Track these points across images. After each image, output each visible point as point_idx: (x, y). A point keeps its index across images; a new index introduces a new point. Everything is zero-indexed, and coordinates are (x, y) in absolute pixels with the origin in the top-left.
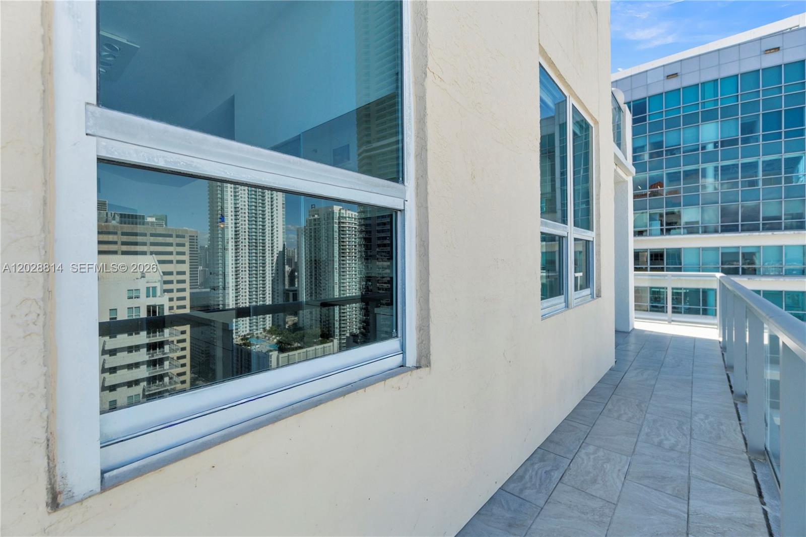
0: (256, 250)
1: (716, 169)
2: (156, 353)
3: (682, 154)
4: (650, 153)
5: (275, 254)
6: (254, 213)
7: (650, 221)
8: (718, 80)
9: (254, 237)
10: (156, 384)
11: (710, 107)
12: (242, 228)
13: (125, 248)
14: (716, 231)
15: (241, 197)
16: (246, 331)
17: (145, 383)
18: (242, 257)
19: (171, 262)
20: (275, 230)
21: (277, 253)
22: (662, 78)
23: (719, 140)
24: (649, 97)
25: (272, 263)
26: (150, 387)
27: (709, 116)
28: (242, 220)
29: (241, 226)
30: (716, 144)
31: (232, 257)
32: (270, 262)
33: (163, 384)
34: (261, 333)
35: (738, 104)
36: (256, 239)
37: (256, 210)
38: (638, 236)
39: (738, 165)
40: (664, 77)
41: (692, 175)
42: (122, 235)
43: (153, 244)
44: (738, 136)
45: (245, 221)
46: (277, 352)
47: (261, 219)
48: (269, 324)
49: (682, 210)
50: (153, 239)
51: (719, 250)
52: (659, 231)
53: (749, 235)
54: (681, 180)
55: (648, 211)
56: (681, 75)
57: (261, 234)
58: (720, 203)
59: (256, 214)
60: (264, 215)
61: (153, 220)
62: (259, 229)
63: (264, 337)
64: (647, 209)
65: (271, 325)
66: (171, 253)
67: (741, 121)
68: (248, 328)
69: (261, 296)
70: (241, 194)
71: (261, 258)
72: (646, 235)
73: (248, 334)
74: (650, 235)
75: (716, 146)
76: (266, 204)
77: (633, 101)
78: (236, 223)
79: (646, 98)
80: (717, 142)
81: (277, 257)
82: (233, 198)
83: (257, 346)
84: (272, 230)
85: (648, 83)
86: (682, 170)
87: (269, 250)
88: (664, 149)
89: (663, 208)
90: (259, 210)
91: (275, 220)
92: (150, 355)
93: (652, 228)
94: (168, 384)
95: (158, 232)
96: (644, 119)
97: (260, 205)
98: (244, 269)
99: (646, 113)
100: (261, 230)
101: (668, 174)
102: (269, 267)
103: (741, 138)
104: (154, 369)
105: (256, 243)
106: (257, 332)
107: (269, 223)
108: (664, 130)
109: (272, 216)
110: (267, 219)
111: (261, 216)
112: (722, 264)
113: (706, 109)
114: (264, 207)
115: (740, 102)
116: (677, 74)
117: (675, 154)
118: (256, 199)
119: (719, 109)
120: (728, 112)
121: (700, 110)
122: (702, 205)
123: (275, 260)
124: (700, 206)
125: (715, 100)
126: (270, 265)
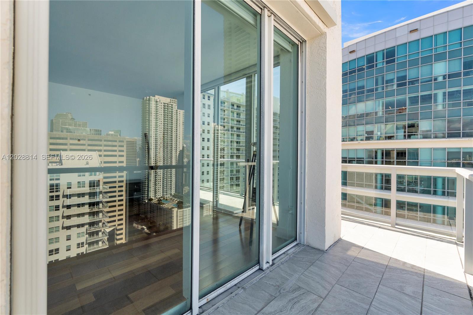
0: (167, 149)
1: (444, 94)
2: (95, 208)
3: (420, 84)
4: (397, 84)
5: (178, 151)
6: (166, 128)
7: (396, 129)
8: (447, 32)
9: (166, 142)
10: (95, 227)
11: (440, 51)
12: (159, 137)
13: (90, 148)
14: (444, 137)
15: (160, 119)
16: (160, 195)
17: (88, 226)
18: (159, 153)
19: (116, 156)
20: (178, 138)
21: (179, 151)
22: (407, 32)
23: (447, 73)
24: (397, 46)
25: (176, 157)
26: (91, 228)
27: (440, 57)
28: (159, 132)
29: (159, 136)
30: (444, 77)
31: (154, 153)
32: (175, 156)
33: (99, 226)
34: (169, 197)
35: (462, 48)
36: (167, 143)
37: (168, 126)
38: (388, 140)
39: (461, 91)
40: (408, 32)
41: (427, 99)
42: (88, 141)
43: (106, 146)
44: (461, 71)
45: (161, 132)
46: (177, 209)
47: (170, 132)
48: (174, 191)
49: (419, 122)
50: (106, 143)
51: (446, 150)
52: (403, 137)
53: (469, 140)
54: (419, 102)
55: (395, 123)
56: (420, 30)
57: (170, 140)
58: (447, 117)
59: (167, 128)
60: (172, 129)
61: (113, 133)
62: (169, 137)
63: (170, 199)
64: (394, 122)
65: (174, 192)
66: (115, 151)
67: (463, 60)
68: (162, 193)
69: (169, 175)
70: (160, 117)
71: (170, 154)
72: (394, 139)
73: (161, 197)
74: (397, 139)
75: (444, 78)
76: (174, 123)
77: (386, 49)
78: (156, 134)
79: (395, 47)
80: (446, 75)
81: (179, 153)
82: (155, 119)
83: (166, 205)
84: (176, 138)
85: (397, 37)
86: (419, 95)
87: (174, 149)
88: (407, 81)
89: (406, 121)
90: (169, 126)
91: (178, 132)
92: (91, 209)
93: (398, 134)
94: (101, 227)
95: (108, 139)
96: (393, 61)
97: (170, 123)
98: (160, 160)
99: (395, 57)
100: (170, 138)
101: (409, 98)
102: (174, 159)
103: (463, 72)
104: (93, 218)
105: (167, 145)
106: (166, 196)
107: (174, 134)
108: (408, 68)
109: (176, 129)
110: (173, 131)
111: (170, 129)
112: (448, 160)
113: (437, 53)
114: (172, 125)
115: (462, 47)
116: (417, 29)
117: (415, 84)
118: (168, 120)
119: (447, 52)
120: (453, 54)
121: (433, 53)
122: (433, 118)
123: (178, 155)
124: (433, 119)
125: (444, 46)
126: (175, 158)
